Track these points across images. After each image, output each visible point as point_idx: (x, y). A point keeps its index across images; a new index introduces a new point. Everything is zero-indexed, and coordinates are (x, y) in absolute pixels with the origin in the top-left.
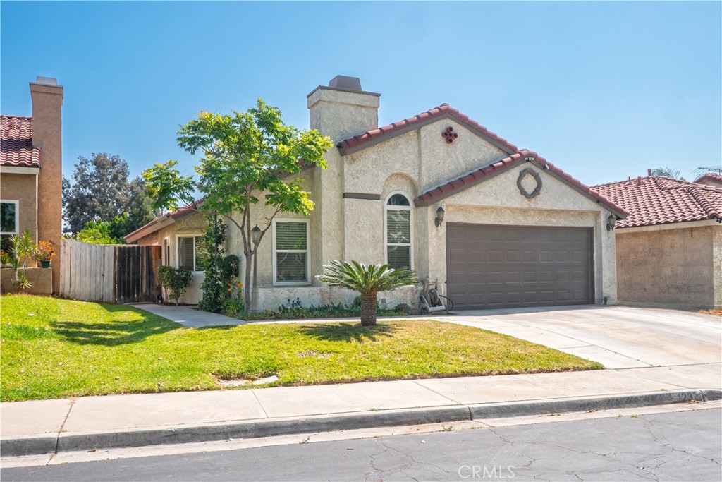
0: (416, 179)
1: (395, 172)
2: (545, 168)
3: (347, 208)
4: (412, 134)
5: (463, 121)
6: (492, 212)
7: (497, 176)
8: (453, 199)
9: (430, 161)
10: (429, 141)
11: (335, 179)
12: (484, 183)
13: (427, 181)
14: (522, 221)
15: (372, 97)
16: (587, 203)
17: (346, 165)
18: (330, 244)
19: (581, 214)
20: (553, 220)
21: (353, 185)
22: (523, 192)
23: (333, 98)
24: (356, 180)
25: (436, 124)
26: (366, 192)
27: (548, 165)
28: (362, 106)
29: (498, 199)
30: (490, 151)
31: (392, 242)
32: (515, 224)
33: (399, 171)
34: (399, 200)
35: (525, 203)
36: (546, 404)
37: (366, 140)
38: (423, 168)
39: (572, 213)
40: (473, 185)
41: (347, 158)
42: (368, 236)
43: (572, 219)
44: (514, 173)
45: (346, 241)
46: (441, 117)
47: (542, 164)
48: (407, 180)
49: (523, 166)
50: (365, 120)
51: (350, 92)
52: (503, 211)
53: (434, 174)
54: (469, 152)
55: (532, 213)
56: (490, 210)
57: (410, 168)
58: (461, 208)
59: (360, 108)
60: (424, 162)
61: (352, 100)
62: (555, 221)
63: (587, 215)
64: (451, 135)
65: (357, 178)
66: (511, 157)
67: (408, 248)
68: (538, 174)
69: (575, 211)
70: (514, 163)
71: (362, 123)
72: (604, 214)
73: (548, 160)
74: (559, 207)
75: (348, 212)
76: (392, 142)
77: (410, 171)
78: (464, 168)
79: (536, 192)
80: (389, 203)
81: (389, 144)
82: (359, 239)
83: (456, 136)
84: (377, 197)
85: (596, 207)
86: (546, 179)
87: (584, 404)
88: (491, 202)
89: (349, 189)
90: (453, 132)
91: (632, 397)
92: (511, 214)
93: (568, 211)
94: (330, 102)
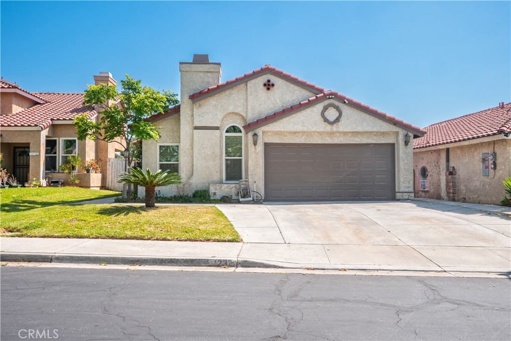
0: (245, 115)
1: (229, 112)
2: (345, 102)
3: (195, 136)
4: (242, 86)
5: (279, 74)
6: (303, 135)
7: (304, 110)
8: (268, 127)
9: (254, 103)
10: (253, 90)
11: (190, 118)
12: (294, 115)
13: (251, 117)
14: (328, 141)
15: (215, 66)
16: (386, 125)
17: (195, 109)
18: (186, 158)
19: (383, 134)
20: (356, 139)
21: (200, 121)
22: (326, 120)
23: (188, 69)
24: (201, 118)
25: (259, 78)
26: (208, 125)
27: (347, 100)
28: (208, 72)
29: (305, 126)
30: (302, 94)
31: (229, 156)
32: (323, 143)
33: (232, 111)
34: (234, 129)
35: (328, 128)
36: (106, 258)
37: (206, 93)
38: (249, 108)
39: (375, 133)
40: (284, 117)
41: (196, 105)
42: (209, 153)
43: (375, 138)
44: (319, 107)
45: (194, 156)
46: (262, 74)
47: (342, 99)
48: (239, 116)
49: (327, 102)
50: (211, 80)
51: (200, 64)
52: (312, 134)
53: (257, 111)
54: (285, 95)
55: (338, 134)
56: (301, 134)
57: (240, 109)
58: (278, 133)
59: (207, 73)
60: (249, 104)
61: (201, 69)
62: (358, 140)
63: (389, 134)
64: (269, 85)
65: (203, 117)
66: (316, 97)
67: (241, 160)
68: (339, 107)
69: (377, 132)
70: (317, 101)
71: (208, 83)
72: (402, 133)
73: (347, 97)
74: (359, 129)
75: (195, 138)
76: (227, 92)
77: (240, 110)
78: (281, 106)
79: (337, 120)
80: (227, 131)
81: (225, 94)
82: (203, 155)
83: (273, 85)
84: (217, 128)
85: (395, 129)
86: (346, 110)
87: (135, 260)
88: (299, 128)
89: (197, 124)
90: (271, 83)
91: (175, 259)
92: (319, 136)
93: (371, 133)
94: (187, 71)
